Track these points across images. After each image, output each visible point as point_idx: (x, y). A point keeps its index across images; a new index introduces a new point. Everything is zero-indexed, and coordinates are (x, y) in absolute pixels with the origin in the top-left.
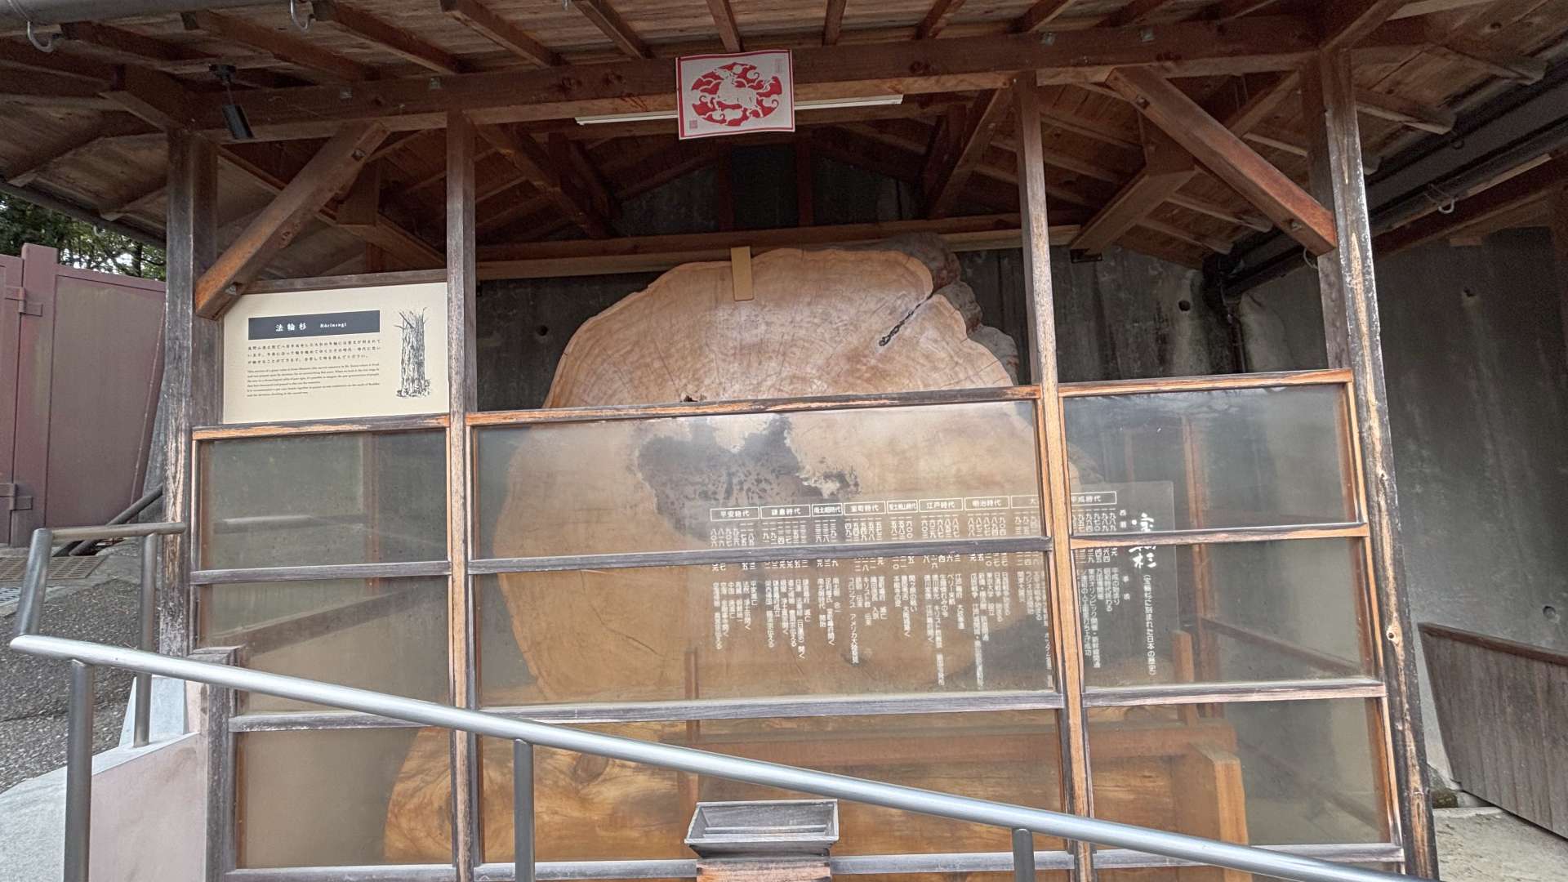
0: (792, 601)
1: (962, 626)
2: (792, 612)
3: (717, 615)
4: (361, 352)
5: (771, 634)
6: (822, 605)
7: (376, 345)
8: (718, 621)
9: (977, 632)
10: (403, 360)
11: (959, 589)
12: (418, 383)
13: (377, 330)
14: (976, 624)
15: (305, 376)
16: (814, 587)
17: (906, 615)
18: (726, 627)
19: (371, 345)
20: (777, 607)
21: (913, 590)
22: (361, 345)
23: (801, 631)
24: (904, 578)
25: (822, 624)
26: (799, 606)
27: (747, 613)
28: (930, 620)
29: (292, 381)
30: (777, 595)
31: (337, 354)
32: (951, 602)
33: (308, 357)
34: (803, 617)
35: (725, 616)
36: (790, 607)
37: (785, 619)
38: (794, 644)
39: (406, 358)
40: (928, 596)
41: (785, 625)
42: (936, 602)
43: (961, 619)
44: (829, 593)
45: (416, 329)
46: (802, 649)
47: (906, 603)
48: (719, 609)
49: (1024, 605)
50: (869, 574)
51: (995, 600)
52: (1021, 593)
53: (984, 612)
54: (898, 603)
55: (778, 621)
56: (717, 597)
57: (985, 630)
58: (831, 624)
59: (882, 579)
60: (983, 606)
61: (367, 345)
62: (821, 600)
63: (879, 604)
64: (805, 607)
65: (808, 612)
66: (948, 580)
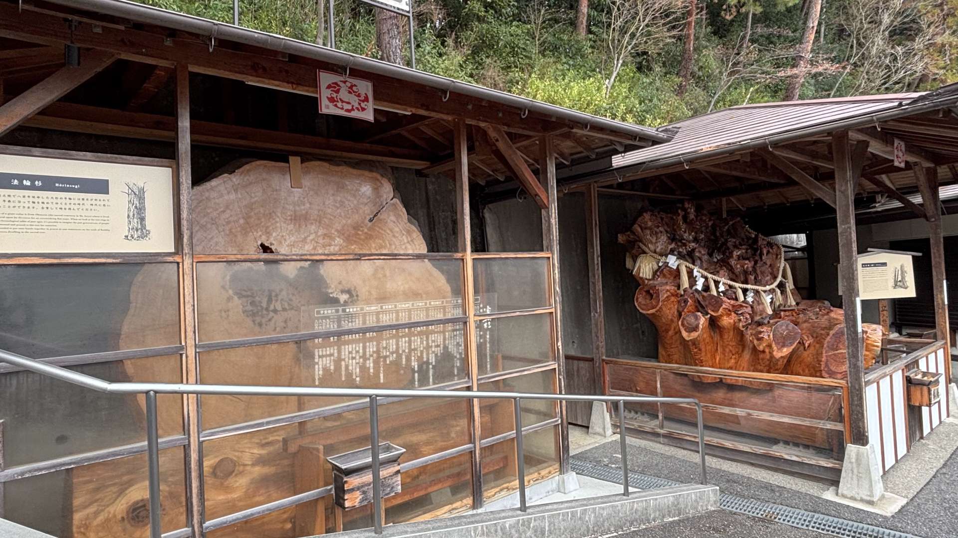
0: (354, 355)
1: (425, 359)
2: (354, 361)
3: (317, 366)
4: (93, 207)
5: (343, 373)
6: (368, 356)
7: (106, 203)
8: (317, 370)
9: (430, 361)
10: (128, 216)
11: (425, 342)
12: (142, 232)
13: (107, 193)
14: (430, 358)
15: (43, 220)
16: (364, 348)
17: (404, 357)
18: (321, 372)
19: (102, 203)
20: (347, 360)
21: (407, 344)
22: (94, 202)
23: (358, 370)
24: (404, 339)
25: (368, 366)
26: (358, 357)
27: (332, 363)
28: (413, 358)
29: (29, 223)
30: (347, 353)
31: (72, 207)
32: (422, 349)
33: (45, 206)
34: (358, 363)
35: (320, 366)
36: (353, 358)
37: (350, 364)
38: (354, 377)
39: (131, 214)
40: (413, 347)
41: (350, 368)
42: (415, 349)
43: (425, 356)
44: (371, 350)
45: (140, 195)
46: (358, 379)
47: (404, 351)
48: (318, 363)
50: (388, 339)
51: (438, 346)
53: (433, 352)
54: (401, 352)
55: (347, 367)
56: (317, 357)
57: (434, 360)
58: (372, 365)
59: (394, 340)
60: (433, 349)
61: (98, 203)
62: (368, 353)
63: (392, 353)
64: (360, 357)
65: (361, 360)
66: (421, 338)
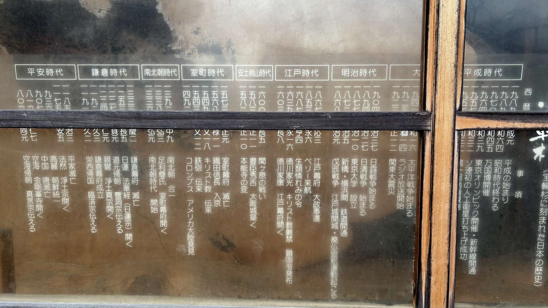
0: (117, 181)
1: (317, 218)
2: (118, 194)
3: (29, 193)
5: (93, 218)
6: (153, 188)
8: (30, 200)
9: (334, 226)
11: (317, 176)
14: (334, 217)
16: (143, 168)
17: (253, 203)
18: (40, 207)
20: (100, 187)
21: (263, 174)
23: (128, 216)
24: (253, 160)
25: (153, 210)
26: (127, 188)
27: (65, 192)
28: (280, 211)
30: (99, 173)
32: (307, 190)
34: (130, 201)
35: (39, 195)
36: (116, 188)
37: (109, 202)
38: (120, 231)
40: (280, 182)
41: (109, 208)
42: (289, 190)
43: (317, 210)
44: (162, 174)
46: (129, 237)
47: (253, 189)
48: (30, 187)
49: (394, 198)
50: (211, 153)
51: (358, 190)
52: (391, 184)
53: (343, 204)
54: (244, 189)
55: (101, 204)
56: (28, 172)
57: (344, 224)
58: (164, 209)
59: (226, 160)
60: (344, 197)
62: (153, 181)
63: (220, 189)
64: (133, 188)
65: (136, 195)
66: (305, 164)
